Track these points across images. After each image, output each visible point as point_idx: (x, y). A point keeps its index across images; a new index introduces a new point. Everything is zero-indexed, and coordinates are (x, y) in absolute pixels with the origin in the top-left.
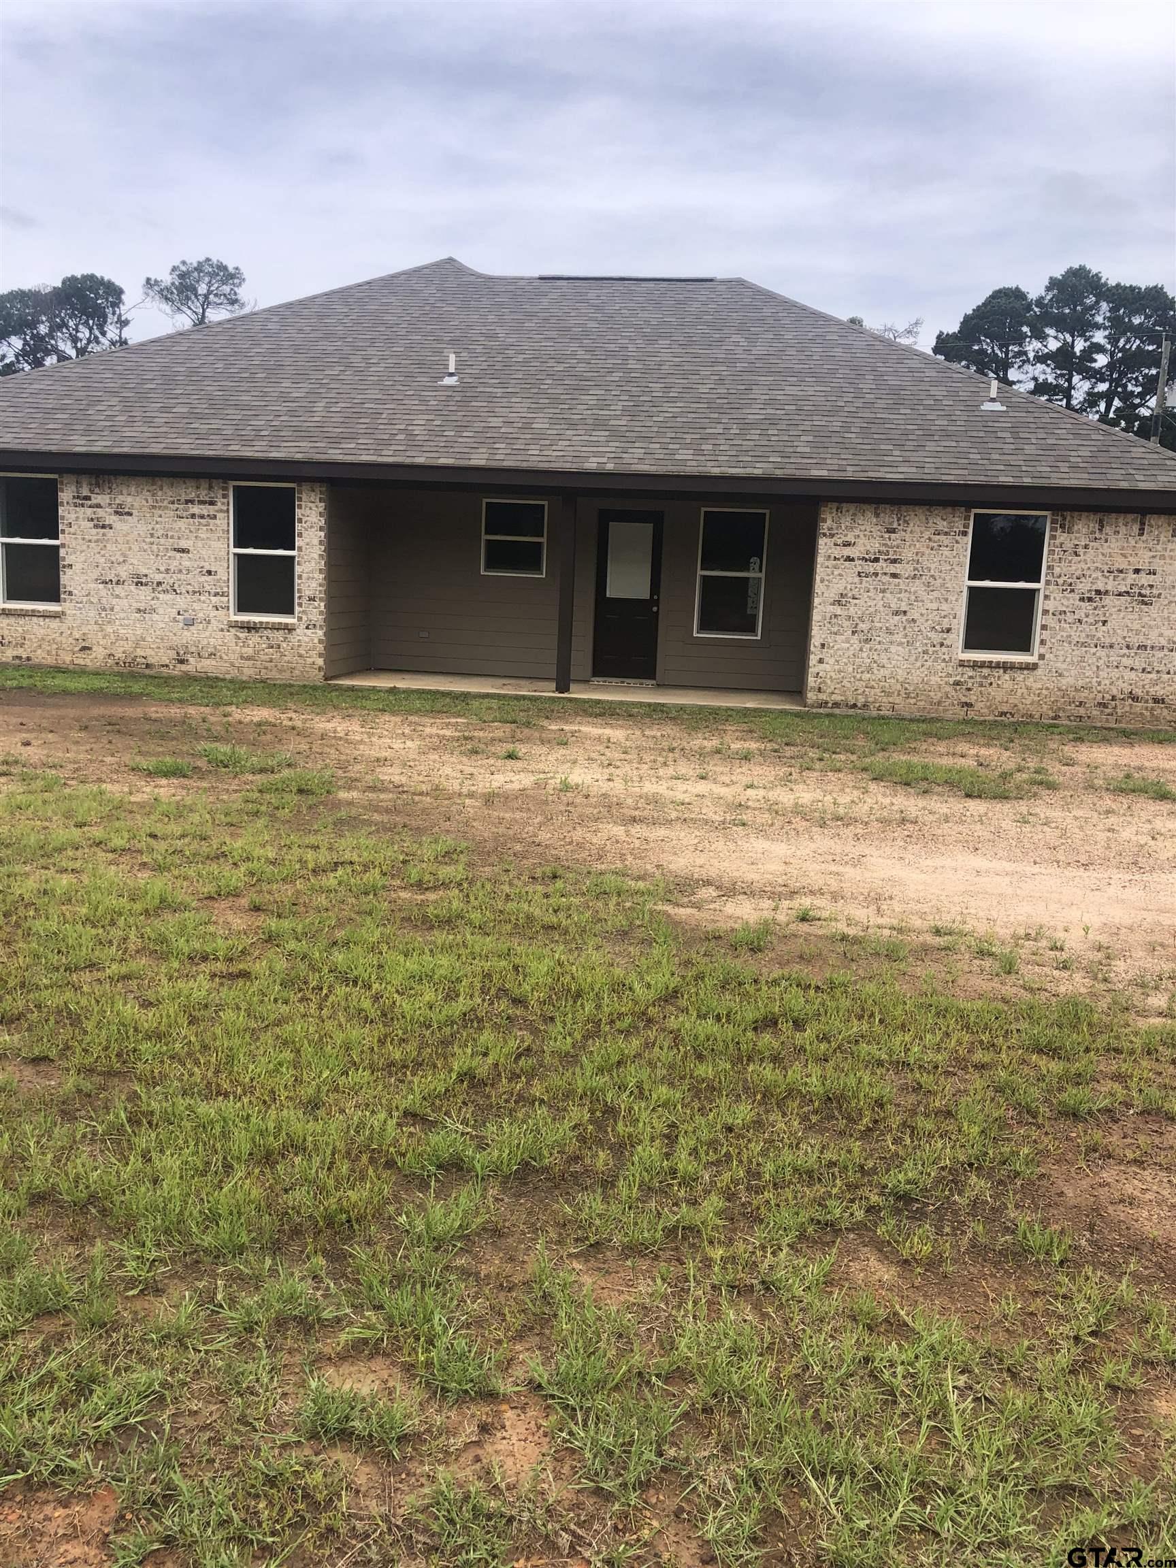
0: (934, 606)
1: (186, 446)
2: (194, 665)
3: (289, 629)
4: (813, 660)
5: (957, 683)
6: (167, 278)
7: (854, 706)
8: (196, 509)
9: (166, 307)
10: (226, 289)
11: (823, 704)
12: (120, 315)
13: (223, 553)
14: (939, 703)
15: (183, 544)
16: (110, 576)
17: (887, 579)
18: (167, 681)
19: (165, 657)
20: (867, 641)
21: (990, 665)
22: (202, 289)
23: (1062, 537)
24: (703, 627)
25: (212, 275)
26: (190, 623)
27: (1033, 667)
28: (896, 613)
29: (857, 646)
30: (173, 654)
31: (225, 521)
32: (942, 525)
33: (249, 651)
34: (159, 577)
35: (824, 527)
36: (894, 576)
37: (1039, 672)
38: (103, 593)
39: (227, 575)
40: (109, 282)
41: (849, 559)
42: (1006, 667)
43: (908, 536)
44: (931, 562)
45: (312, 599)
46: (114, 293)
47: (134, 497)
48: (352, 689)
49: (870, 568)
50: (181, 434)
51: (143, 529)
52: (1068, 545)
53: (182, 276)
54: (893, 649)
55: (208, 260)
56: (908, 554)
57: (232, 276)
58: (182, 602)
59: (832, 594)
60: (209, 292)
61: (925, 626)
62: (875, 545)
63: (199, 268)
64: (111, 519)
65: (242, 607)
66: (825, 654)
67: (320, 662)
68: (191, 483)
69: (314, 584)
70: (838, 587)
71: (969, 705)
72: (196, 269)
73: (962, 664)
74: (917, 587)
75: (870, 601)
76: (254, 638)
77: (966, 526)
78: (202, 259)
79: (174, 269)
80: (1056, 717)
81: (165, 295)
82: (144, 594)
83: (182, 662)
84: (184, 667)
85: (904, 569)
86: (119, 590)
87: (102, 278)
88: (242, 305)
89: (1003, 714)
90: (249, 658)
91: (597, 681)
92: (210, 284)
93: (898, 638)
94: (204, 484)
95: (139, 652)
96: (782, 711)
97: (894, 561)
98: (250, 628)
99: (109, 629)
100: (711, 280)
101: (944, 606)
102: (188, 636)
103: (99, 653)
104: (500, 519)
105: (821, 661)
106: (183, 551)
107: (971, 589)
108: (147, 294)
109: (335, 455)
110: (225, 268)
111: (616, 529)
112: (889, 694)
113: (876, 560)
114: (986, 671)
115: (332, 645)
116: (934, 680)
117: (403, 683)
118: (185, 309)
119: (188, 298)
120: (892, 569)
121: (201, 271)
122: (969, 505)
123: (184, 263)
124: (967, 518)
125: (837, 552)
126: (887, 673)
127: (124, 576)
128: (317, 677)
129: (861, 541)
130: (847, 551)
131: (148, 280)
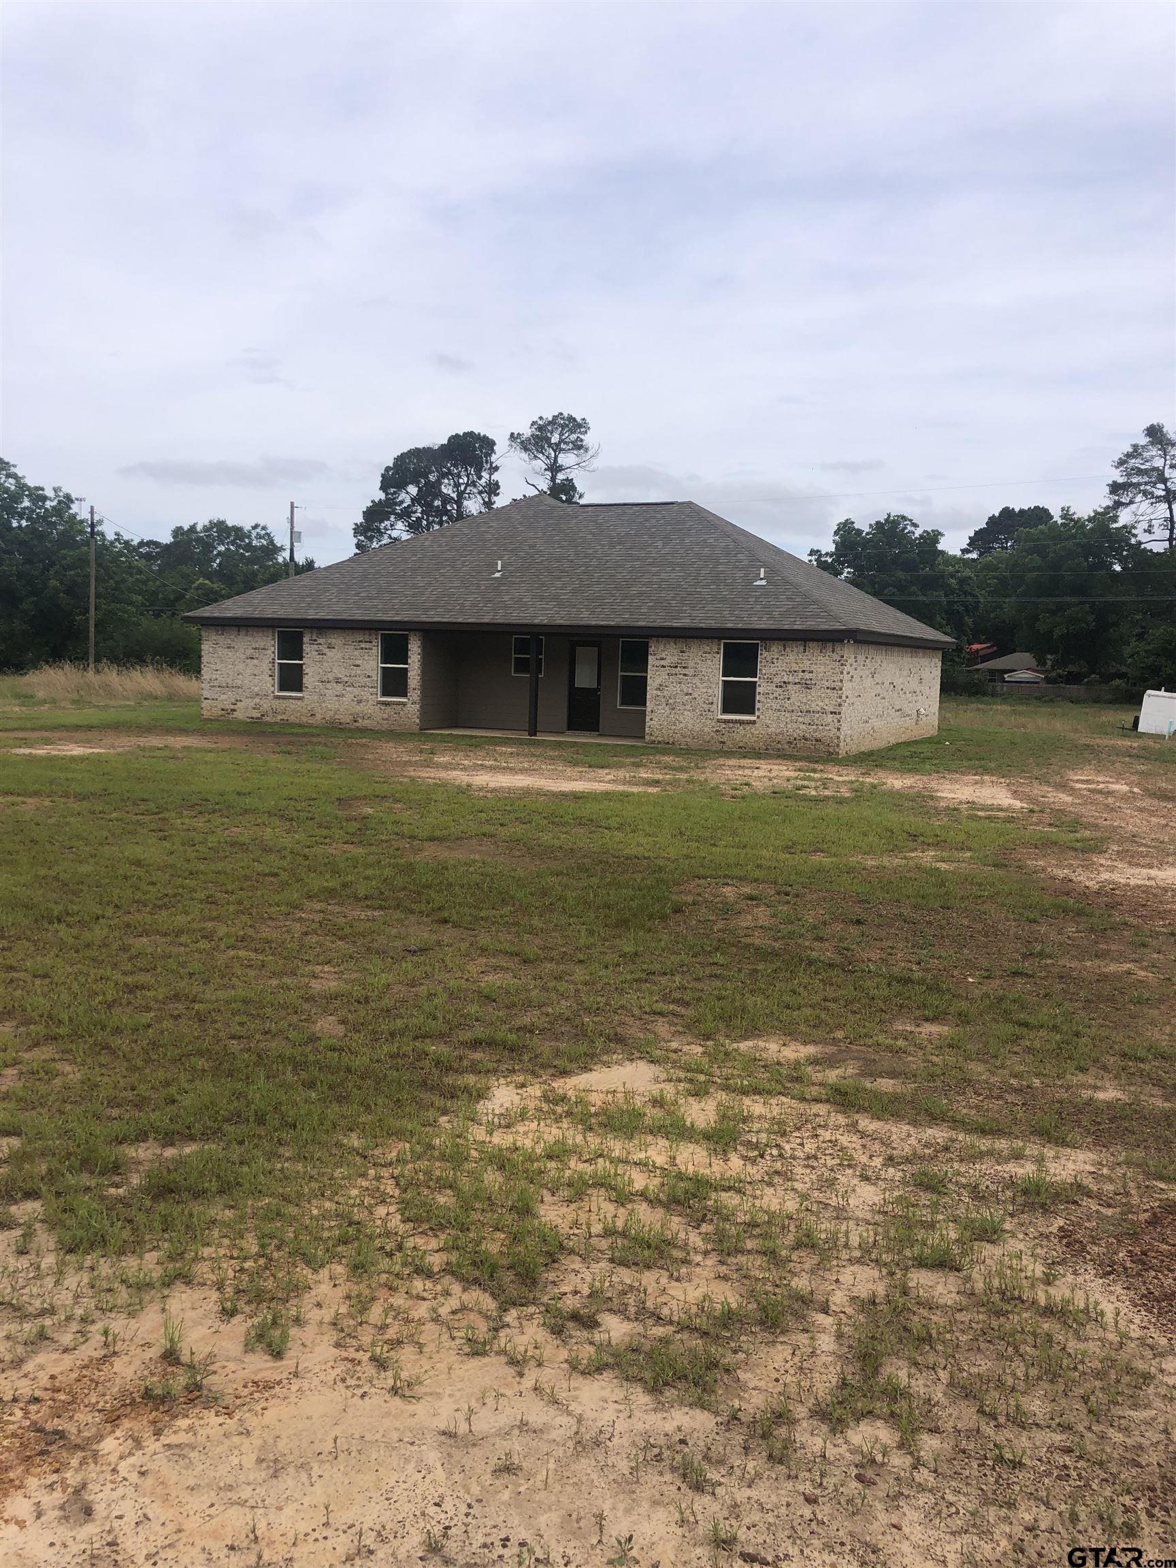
0: (705, 690)
1: (358, 615)
2: (361, 723)
3: (404, 704)
4: (648, 719)
5: (717, 731)
6: (527, 432)
7: (668, 743)
8: (363, 645)
9: (525, 456)
10: (573, 437)
11: (653, 742)
12: (491, 463)
13: (375, 667)
14: (709, 742)
15: (357, 662)
16: (325, 679)
17: (681, 676)
18: (350, 730)
19: (348, 719)
20: (673, 709)
21: (736, 722)
22: (555, 439)
23: (765, 654)
24: (622, 704)
25: (563, 426)
26: (360, 702)
27: (754, 722)
28: (687, 694)
29: (668, 712)
30: (351, 717)
31: (376, 650)
32: (707, 649)
33: (385, 716)
34: (346, 679)
35: (651, 650)
36: (685, 675)
37: (757, 725)
38: (321, 687)
39: (377, 677)
40: (484, 436)
41: (663, 666)
42: (741, 722)
43: (691, 655)
44: (703, 668)
45: (414, 689)
46: (488, 444)
47: (336, 639)
48: (431, 734)
49: (674, 671)
50: (358, 608)
51: (339, 655)
52: (769, 658)
53: (540, 428)
54: (686, 713)
55: (561, 414)
56: (691, 664)
57: (580, 426)
58: (356, 691)
59: (656, 685)
60: (561, 441)
61: (700, 701)
62: (675, 659)
63: (553, 422)
64: (326, 651)
65: (384, 694)
66: (653, 716)
67: (418, 721)
68: (361, 632)
69: (415, 682)
70: (658, 681)
71: (724, 743)
72: (550, 423)
73: (719, 721)
74: (696, 680)
75: (673, 688)
76: (388, 709)
77: (719, 649)
78: (556, 414)
79: (534, 423)
80: (767, 749)
81: (525, 446)
82: (339, 687)
83: (356, 721)
84: (357, 724)
85: (690, 672)
86: (328, 686)
87: (479, 434)
88: (587, 450)
89: (740, 747)
90: (386, 719)
91: (570, 733)
92: (561, 434)
93: (688, 707)
94: (367, 632)
95: (337, 717)
96: (632, 746)
97: (685, 667)
98: (386, 704)
99: (324, 705)
100: (672, 503)
101: (710, 691)
102: (358, 708)
103: (318, 717)
104: (522, 646)
105: (651, 719)
106: (358, 666)
107: (724, 682)
108: (511, 446)
109: (424, 618)
110: (574, 420)
111: (579, 650)
112: (685, 737)
113: (676, 667)
114: (731, 725)
115: (424, 712)
116: (706, 729)
117: (455, 732)
118: (540, 456)
119: (543, 447)
120: (684, 671)
121: (555, 424)
122: (720, 639)
123: (541, 418)
124: (719, 645)
125: (657, 663)
126: (682, 725)
127: (331, 678)
128: (416, 729)
129: (668, 657)
130: (662, 663)
131: (512, 434)
